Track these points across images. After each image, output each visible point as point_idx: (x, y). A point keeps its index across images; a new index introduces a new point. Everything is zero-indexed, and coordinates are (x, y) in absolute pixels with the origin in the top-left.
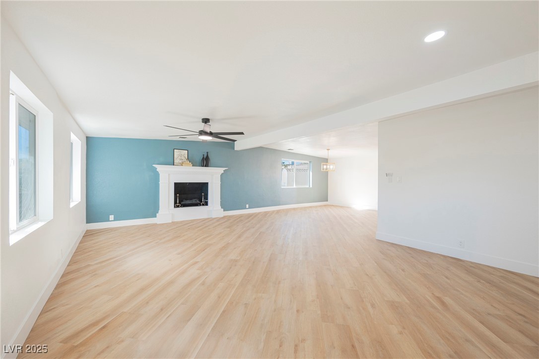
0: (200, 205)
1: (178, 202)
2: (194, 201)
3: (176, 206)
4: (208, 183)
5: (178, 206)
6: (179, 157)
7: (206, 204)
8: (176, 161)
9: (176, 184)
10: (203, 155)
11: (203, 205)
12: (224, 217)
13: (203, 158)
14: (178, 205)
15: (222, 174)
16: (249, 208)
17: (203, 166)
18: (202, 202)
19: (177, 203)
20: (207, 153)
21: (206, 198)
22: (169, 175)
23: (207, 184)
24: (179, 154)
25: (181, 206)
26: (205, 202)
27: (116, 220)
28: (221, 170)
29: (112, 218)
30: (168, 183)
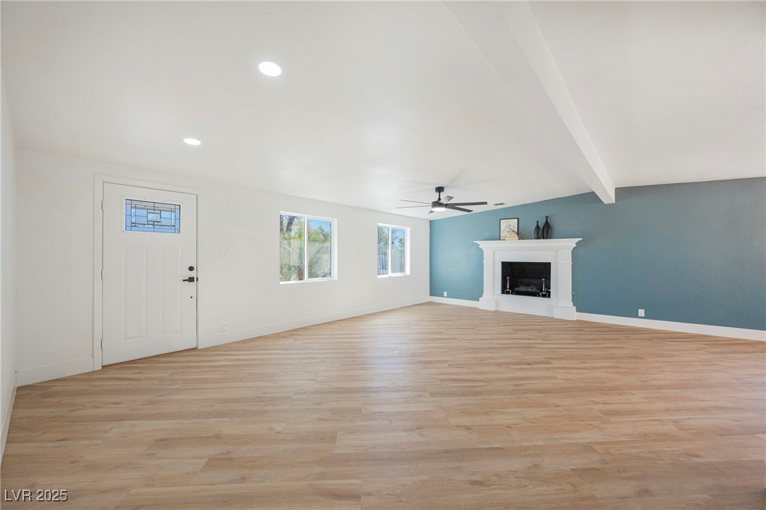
0: (539, 296)
1: (508, 287)
3: (504, 291)
4: (550, 263)
5: (508, 293)
6: (507, 230)
7: (548, 295)
8: (503, 235)
9: (503, 263)
10: (538, 222)
11: (544, 296)
13: (538, 226)
14: (508, 290)
15: (574, 249)
17: (538, 238)
18: (542, 291)
19: (506, 288)
20: (547, 217)
21: (548, 287)
22: (494, 252)
23: (549, 265)
24: (506, 224)
25: (512, 293)
26: (547, 291)
27: (448, 296)
28: (572, 243)
29: (445, 294)
30: (494, 262)
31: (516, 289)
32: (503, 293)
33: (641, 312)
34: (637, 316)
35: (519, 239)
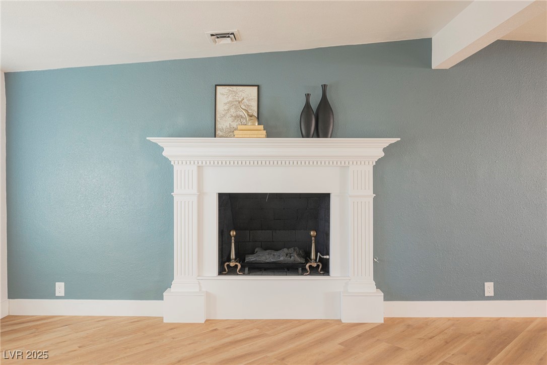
0: (304, 271)
1: (233, 256)
2: (281, 257)
3: (224, 268)
4: (328, 195)
5: (232, 271)
6: (233, 110)
7: (324, 268)
8: (223, 123)
9: (221, 196)
10: (308, 96)
11: (314, 271)
12: (390, 323)
13: (308, 106)
14: (232, 264)
15: (379, 162)
16: (497, 296)
17: (308, 136)
19: (229, 260)
20: (324, 87)
21: (324, 247)
22: (200, 168)
23: (324, 199)
24: (230, 99)
25: (242, 271)
26: (321, 260)
27: (68, 295)
28: (375, 148)
29: (60, 288)
30: (201, 195)
31: (250, 258)
32: (221, 272)
33: (489, 288)
34: (482, 297)
35: (268, 136)
